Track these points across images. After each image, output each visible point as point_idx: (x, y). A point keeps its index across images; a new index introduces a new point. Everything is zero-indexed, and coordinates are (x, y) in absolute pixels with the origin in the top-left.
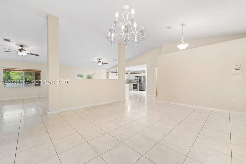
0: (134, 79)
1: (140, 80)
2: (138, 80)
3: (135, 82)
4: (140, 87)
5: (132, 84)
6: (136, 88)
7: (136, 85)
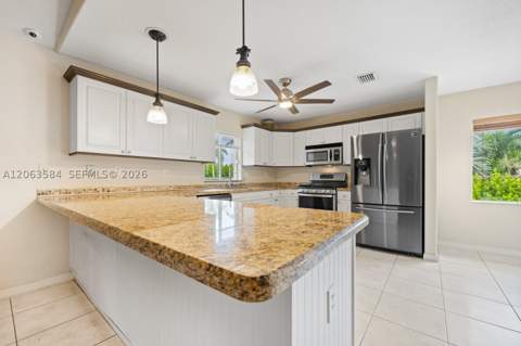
0: (302, 162)
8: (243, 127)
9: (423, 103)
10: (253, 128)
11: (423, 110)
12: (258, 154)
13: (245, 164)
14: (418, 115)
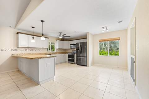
0: (70, 48)
1: (78, 49)
2: (76, 50)
3: (71, 51)
4: (77, 59)
5: (67, 55)
6: (73, 61)
7: (73, 57)
8: (56, 40)
9: (87, 36)
10: (58, 41)
11: (87, 38)
12: (59, 46)
13: (57, 48)
14: (86, 39)
